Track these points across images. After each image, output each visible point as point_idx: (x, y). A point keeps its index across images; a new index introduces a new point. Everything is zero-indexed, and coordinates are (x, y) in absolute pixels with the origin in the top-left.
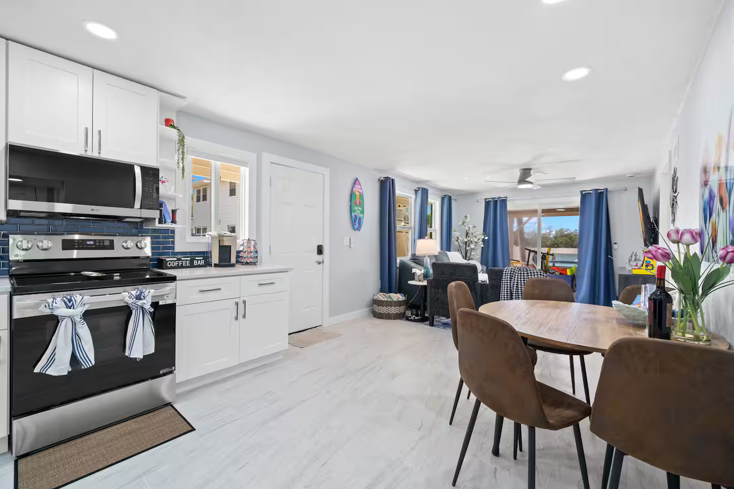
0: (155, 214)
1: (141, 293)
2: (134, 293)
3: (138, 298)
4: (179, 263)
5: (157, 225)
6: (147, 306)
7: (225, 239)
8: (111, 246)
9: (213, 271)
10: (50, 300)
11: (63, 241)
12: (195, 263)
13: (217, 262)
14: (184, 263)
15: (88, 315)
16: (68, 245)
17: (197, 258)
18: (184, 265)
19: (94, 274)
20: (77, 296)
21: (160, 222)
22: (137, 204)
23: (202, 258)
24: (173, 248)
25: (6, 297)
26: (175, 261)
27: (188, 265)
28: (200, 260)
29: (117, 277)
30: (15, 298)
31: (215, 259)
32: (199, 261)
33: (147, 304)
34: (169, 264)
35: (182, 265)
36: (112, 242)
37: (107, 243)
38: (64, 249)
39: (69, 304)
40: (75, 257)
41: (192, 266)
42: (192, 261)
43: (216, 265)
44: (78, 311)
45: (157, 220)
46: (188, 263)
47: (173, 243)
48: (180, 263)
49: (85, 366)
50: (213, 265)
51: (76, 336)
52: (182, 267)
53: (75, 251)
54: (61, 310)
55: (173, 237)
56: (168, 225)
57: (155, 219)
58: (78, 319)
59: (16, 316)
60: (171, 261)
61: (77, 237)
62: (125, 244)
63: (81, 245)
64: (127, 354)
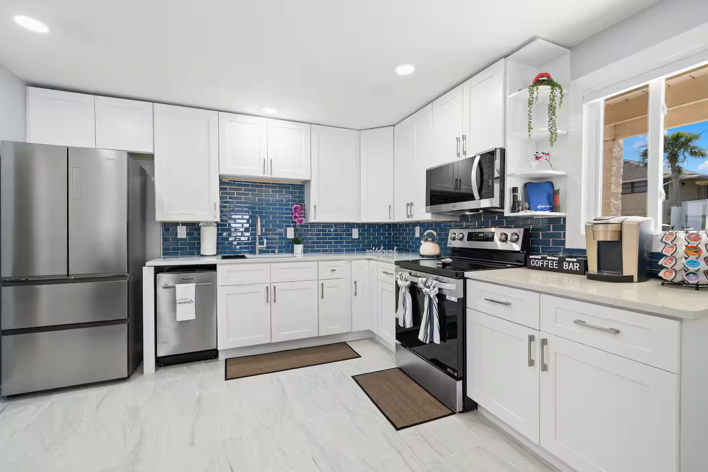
4: (543, 262)
8: (492, 239)
12: (565, 266)
14: (550, 264)
16: (470, 237)
17: (567, 259)
18: (550, 267)
23: (575, 260)
26: (539, 259)
27: (554, 267)
28: (573, 262)
31: (593, 265)
32: (571, 264)
34: (533, 263)
35: (547, 266)
36: (493, 234)
37: (490, 236)
38: (468, 239)
41: (560, 270)
42: (561, 262)
46: (554, 265)
48: (545, 264)
52: (547, 269)
60: (535, 259)
63: (476, 237)
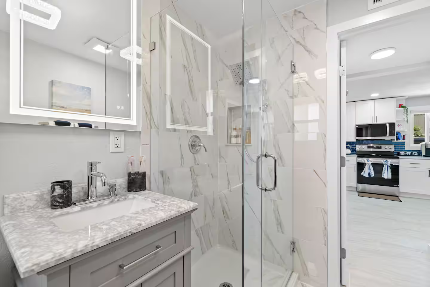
0: (395, 138)
1: (386, 160)
2: (384, 160)
3: (386, 162)
4: (405, 154)
5: (395, 141)
6: (389, 165)
7: (428, 145)
8: (381, 148)
9: (422, 158)
10: (364, 159)
11: (368, 146)
13: (425, 155)
15: (372, 164)
16: (369, 147)
19: (374, 155)
20: (370, 159)
21: (397, 140)
22: (388, 135)
23: (417, 153)
24: (404, 149)
25: (356, 158)
27: (409, 155)
29: (380, 156)
30: (358, 158)
31: (424, 153)
32: (415, 154)
33: (389, 164)
36: (381, 146)
37: (380, 147)
38: (368, 148)
39: (368, 161)
40: (371, 150)
42: (412, 154)
43: (424, 156)
44: (370, 163)
45: (395, 139)
47: (404, 147)
49: (372, 176)
50: (422, 156)
51: (369, 169)
52: (407, 155)
53: (371, 149)
54: (366, 162)
55: (404, 145)
56: (401, 141)
57: (394, 139)
58: (370, 164)
59: (358, 162)
60: (402, 153)
61: (371, 145)
62: (385, 147)
63: (372, 147)
64: (383, 176)
